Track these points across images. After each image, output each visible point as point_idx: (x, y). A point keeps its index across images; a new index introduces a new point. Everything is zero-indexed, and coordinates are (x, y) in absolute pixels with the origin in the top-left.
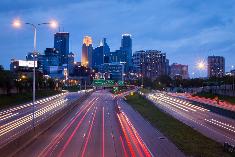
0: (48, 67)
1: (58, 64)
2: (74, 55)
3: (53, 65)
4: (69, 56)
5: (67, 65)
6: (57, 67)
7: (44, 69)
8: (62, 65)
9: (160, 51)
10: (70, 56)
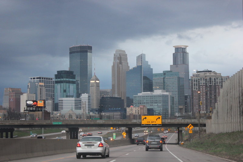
0: (60, 99)
1: (75, 95)
2: (98, 80)
3: (67, 96)
4: (91, 82)
5: (89, 96)
6: (73, 99)
7: (54, 102)
8: (81, 95)
9: (220, 74)
10: (93, 81)
